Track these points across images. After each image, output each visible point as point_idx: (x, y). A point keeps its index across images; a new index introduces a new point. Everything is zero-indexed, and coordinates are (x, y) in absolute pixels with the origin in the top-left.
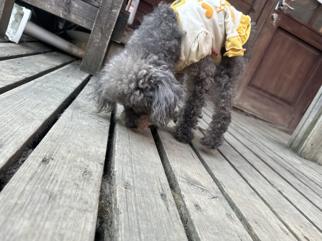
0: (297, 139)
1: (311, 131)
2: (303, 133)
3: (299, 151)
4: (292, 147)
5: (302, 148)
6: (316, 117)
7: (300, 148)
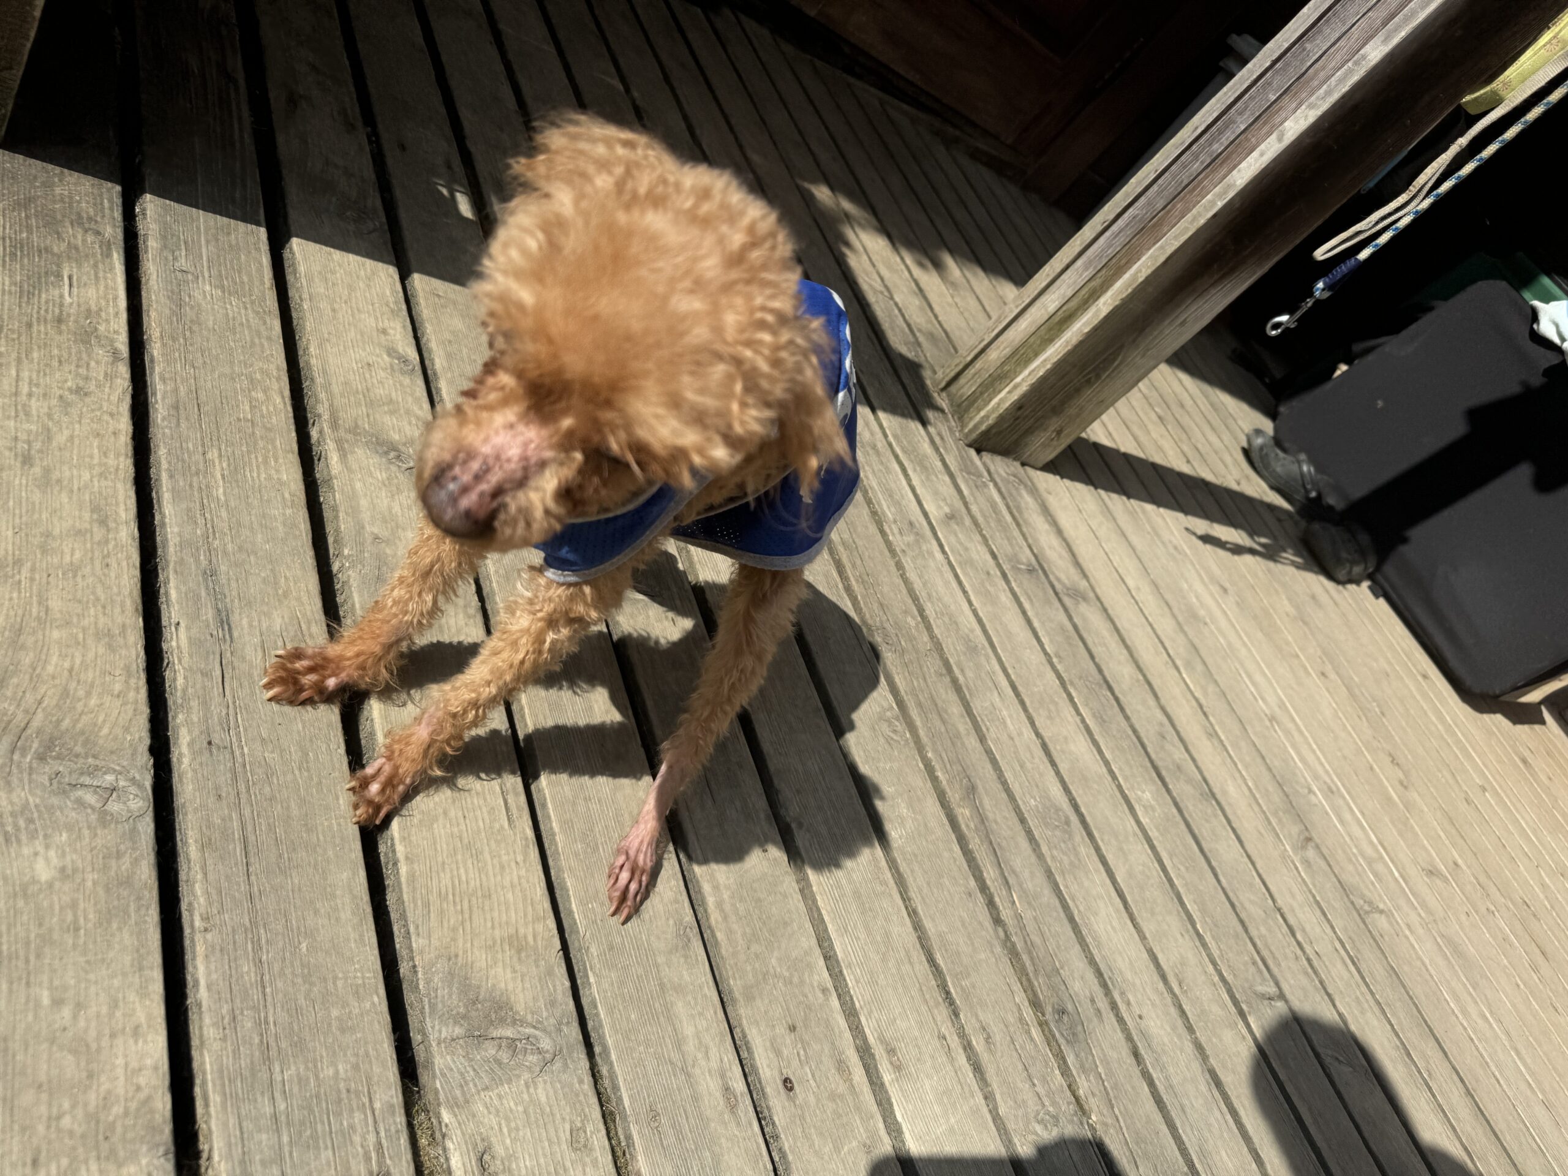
0: (978, 365)
1: (1036, 355)
2: (1007, 351)
3: (971, 419)
4: (953, 389)
5: (982, 413)
6: (1073, 304)
7: (979, 410)
